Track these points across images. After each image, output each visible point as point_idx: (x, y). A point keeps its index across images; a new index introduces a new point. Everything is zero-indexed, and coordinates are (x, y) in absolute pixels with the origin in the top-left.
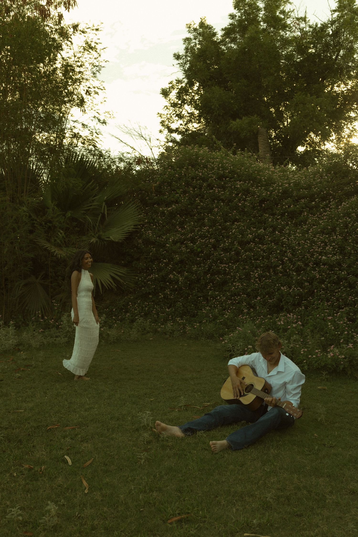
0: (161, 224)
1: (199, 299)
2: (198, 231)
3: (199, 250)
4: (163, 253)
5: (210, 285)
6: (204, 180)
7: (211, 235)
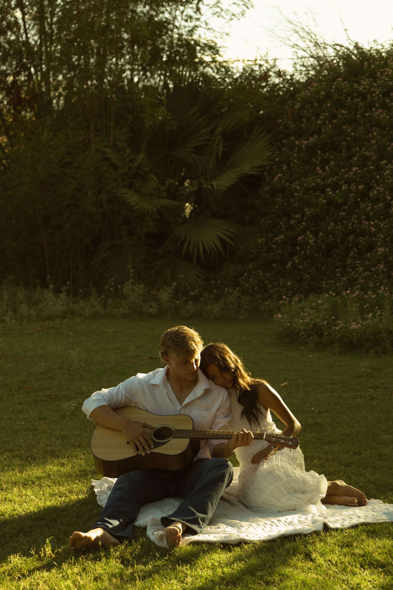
0: (296, 164)
1: (337, 270)
2: (344, 174)
3: (341, 200)
4: (295, 205)
5: (353, 250)
6: (363, 96)
7: (360, 178)
